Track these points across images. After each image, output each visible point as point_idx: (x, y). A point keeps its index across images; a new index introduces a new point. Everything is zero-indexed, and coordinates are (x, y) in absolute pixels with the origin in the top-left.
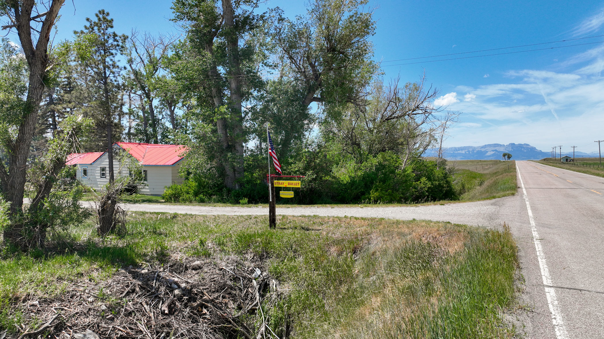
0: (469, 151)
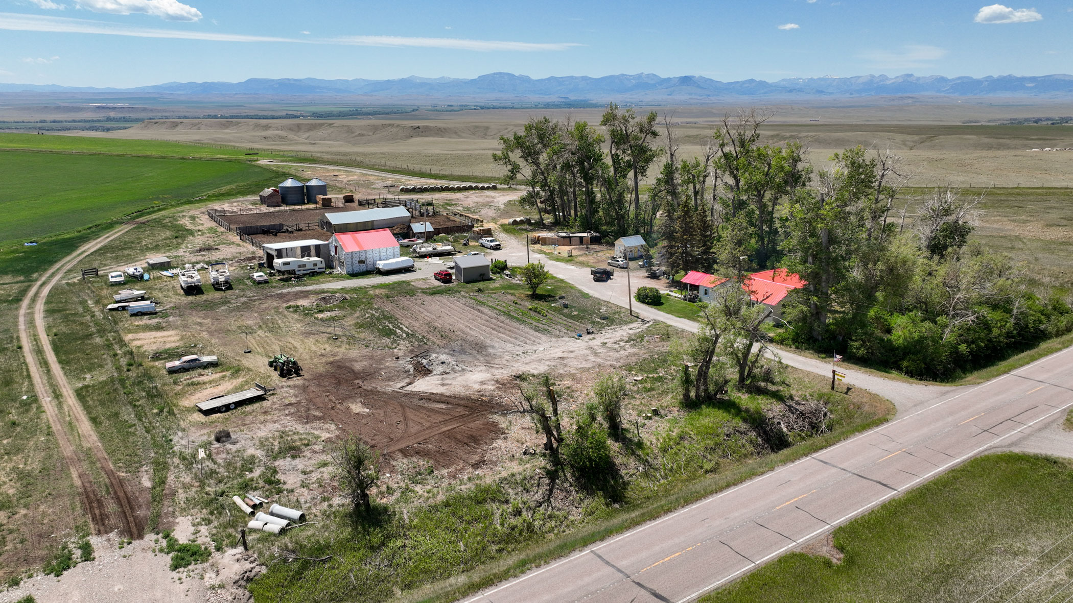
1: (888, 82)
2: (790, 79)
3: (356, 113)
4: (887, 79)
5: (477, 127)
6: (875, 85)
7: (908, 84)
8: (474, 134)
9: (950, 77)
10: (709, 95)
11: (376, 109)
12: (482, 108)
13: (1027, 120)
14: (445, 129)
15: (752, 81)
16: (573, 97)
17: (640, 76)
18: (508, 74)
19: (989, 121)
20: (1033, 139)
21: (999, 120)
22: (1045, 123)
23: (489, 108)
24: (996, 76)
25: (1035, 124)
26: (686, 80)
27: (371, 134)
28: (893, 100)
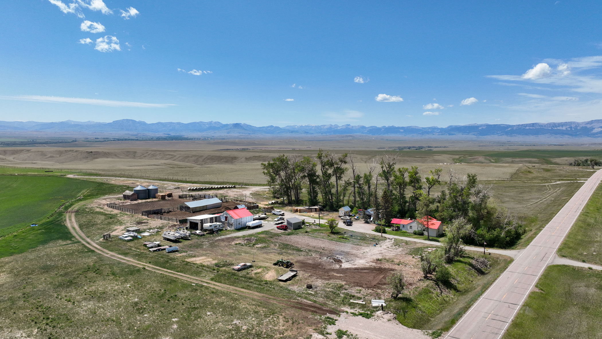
0: (571, 128)
1: (339, 128)
2: (291, 126)
3: (33, 143)
4: (338, 126)
5: (128, 152)
6: (333, 130)
7: (348, 130)
8: (127, 156)
9: (367, 126)
10: (250, 134)
11: (47, 140)
12: (118, 140)
13: (405, 148)
14: (108, 153)
15: (272, 126)
16: (173, 134)
17: (211, 123)
18: (132, 120)
19: (389, 148)
20: (417, 157)
21: (393, 147)
22: (413, 149)
23: (122, 140)
24: (387, 126)
25: (409, 150)
26: (237, 126)
27: (58, 156)
28: (343, 137)
